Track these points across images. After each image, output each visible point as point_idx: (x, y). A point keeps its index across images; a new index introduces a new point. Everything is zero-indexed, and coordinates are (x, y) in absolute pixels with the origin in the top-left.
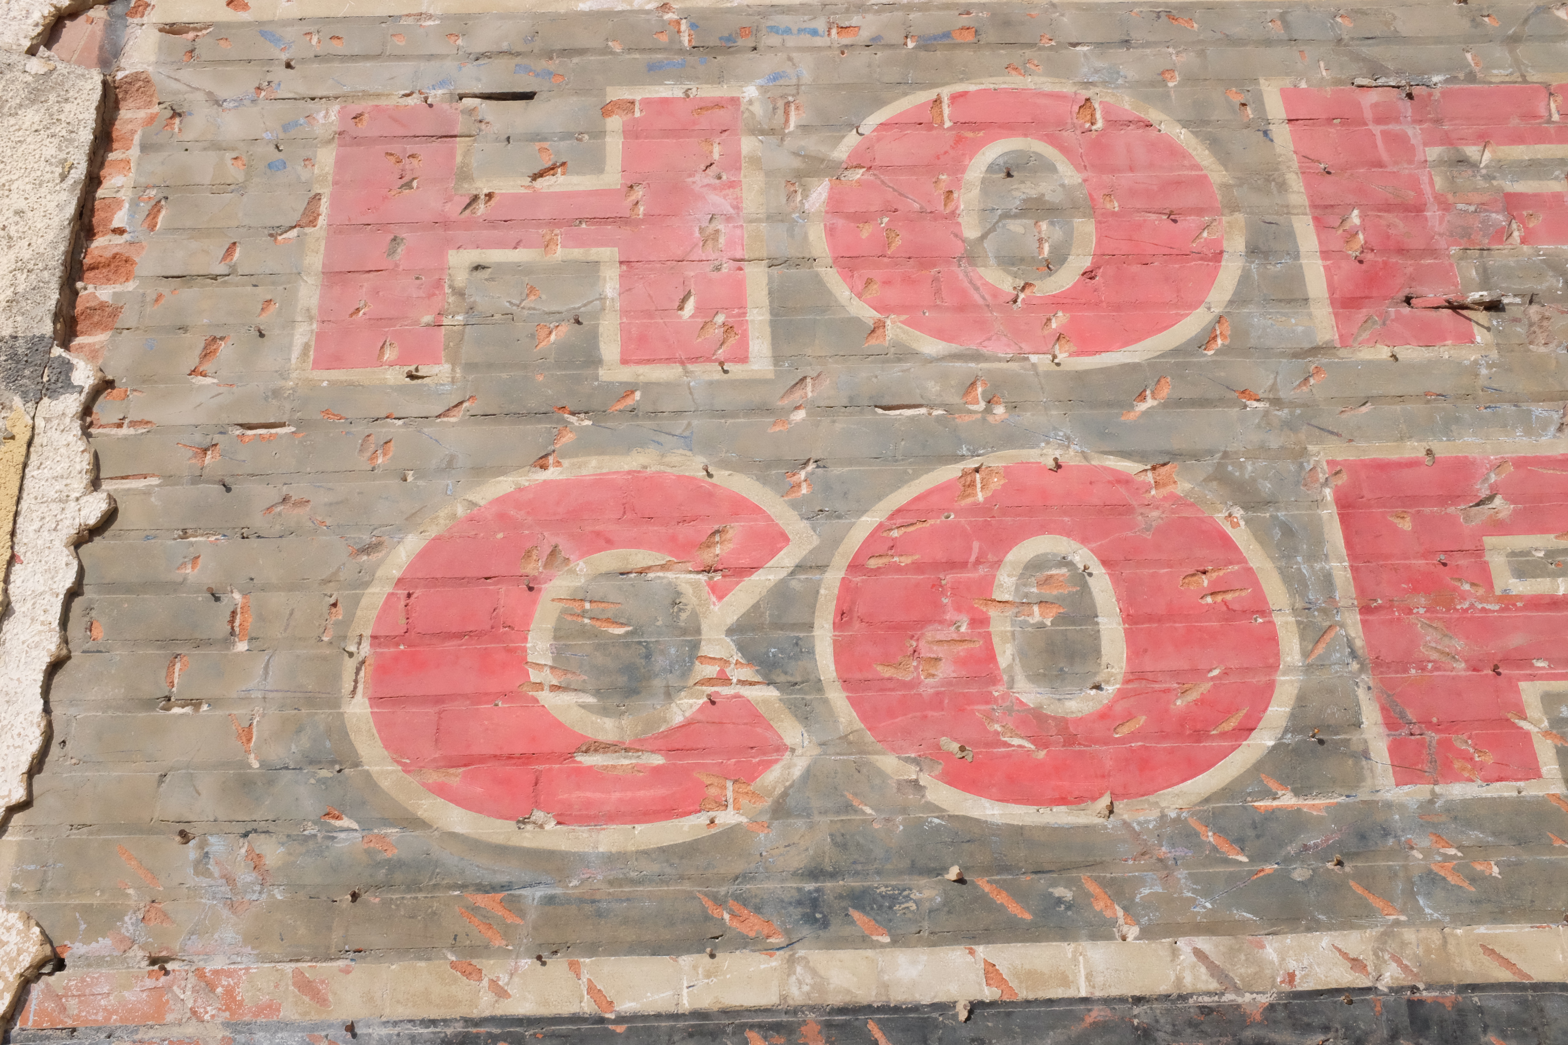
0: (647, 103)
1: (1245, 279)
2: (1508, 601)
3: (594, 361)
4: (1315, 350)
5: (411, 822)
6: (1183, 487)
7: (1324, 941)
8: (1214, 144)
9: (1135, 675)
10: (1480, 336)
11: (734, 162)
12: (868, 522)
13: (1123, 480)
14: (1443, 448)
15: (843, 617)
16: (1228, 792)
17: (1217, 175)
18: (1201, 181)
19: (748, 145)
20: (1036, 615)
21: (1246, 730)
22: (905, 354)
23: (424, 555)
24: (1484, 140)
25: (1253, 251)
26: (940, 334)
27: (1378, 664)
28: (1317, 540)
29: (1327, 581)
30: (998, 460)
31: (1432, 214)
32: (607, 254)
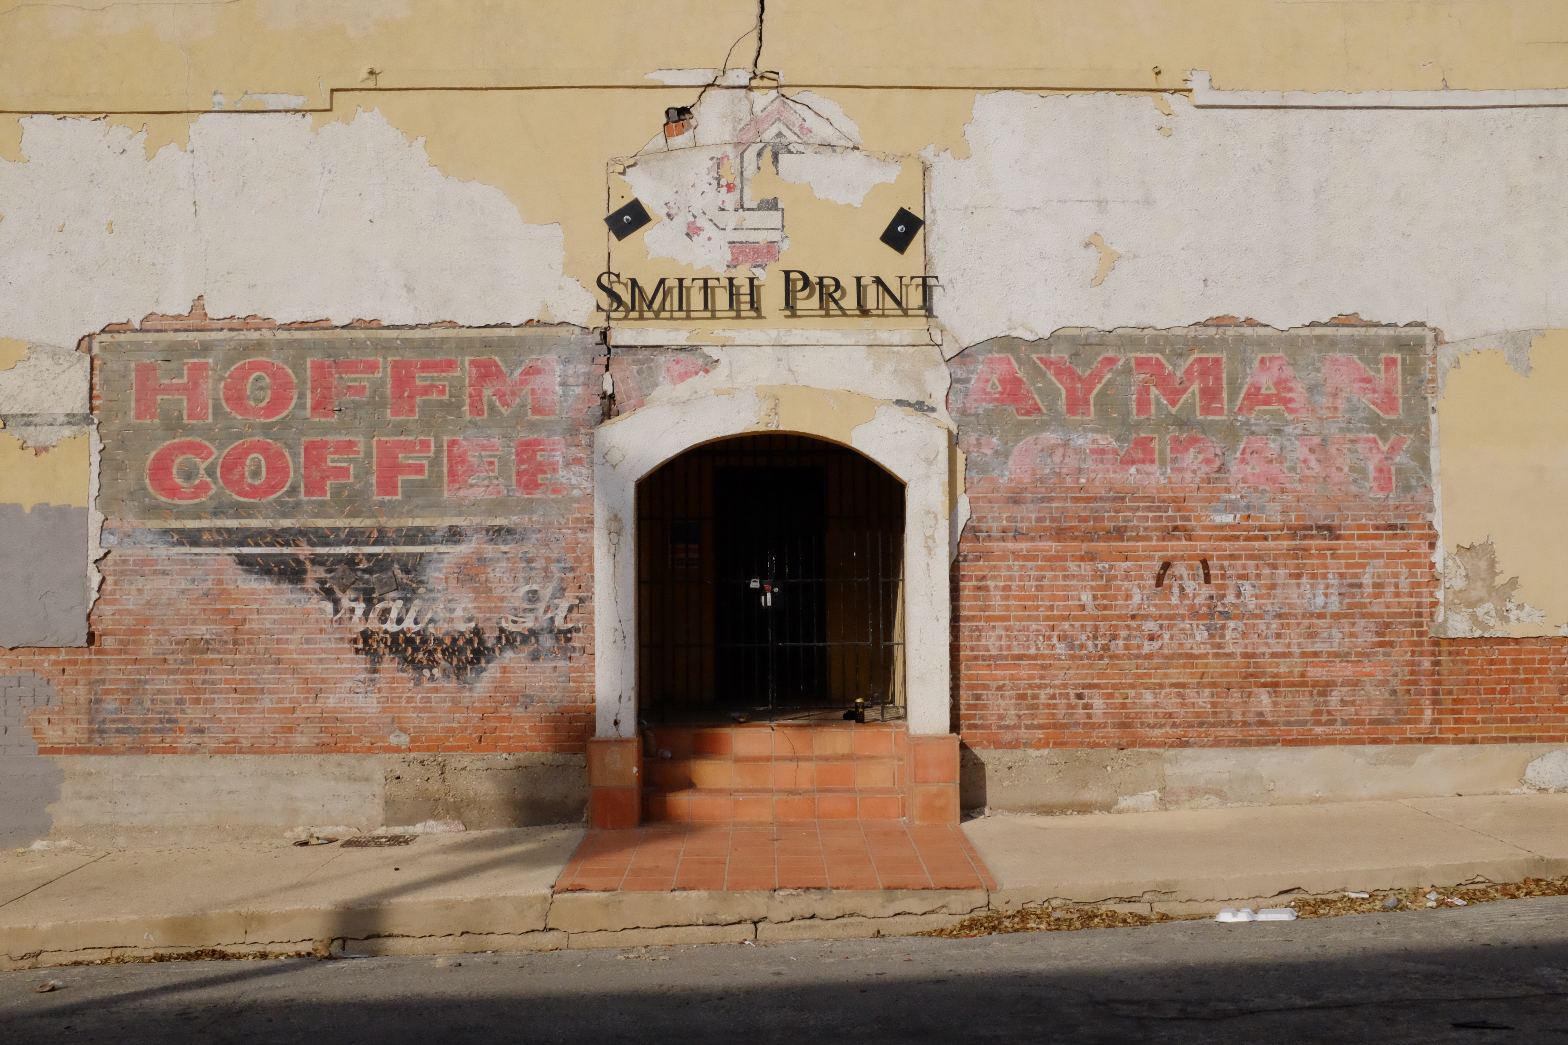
0: (192, 363)
1: (296, 404)
2: (329, 467)
3: (182, 419)
4: (306, 419)
5: (156, 499)
6: (279, 445)
7: (289, 520)
8: (295, 373)
9: (267, 478)
10: (336, 416)
11: (207, 377)
12: (227, 450)
13: (269, 443)
14: (325, 439)
15: (222, 467)
16: (279, 497)
17: (295, 381)
18: (292, 382)
19: (210, 373)
20: (253, 467)
21: (282, 487)
22: (235, 419)
23: (156, 455)
24: (346, 373)
25: (299, 398)
26: (241, 415)
27: (305, 477)
28: (299, 454)
29: (300, 462)
30: (249, 439)
31: (333, 390)
32: (184, 397)
